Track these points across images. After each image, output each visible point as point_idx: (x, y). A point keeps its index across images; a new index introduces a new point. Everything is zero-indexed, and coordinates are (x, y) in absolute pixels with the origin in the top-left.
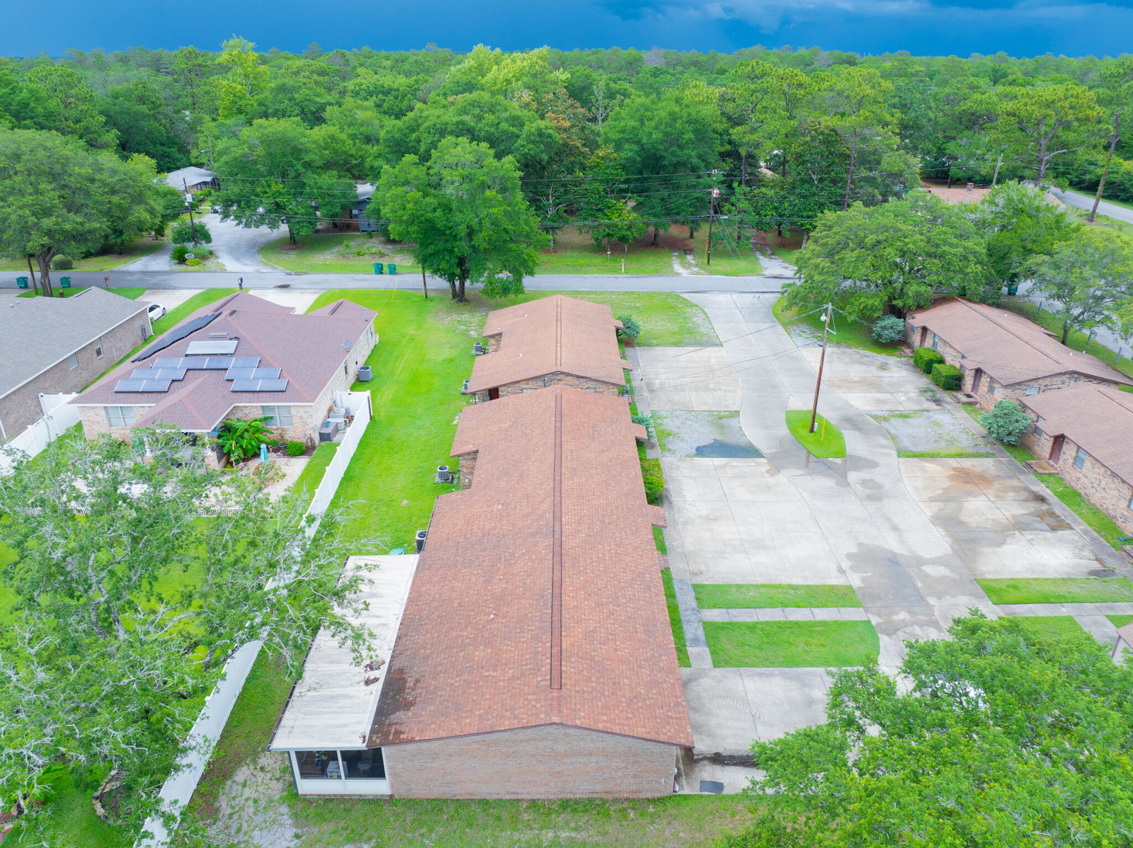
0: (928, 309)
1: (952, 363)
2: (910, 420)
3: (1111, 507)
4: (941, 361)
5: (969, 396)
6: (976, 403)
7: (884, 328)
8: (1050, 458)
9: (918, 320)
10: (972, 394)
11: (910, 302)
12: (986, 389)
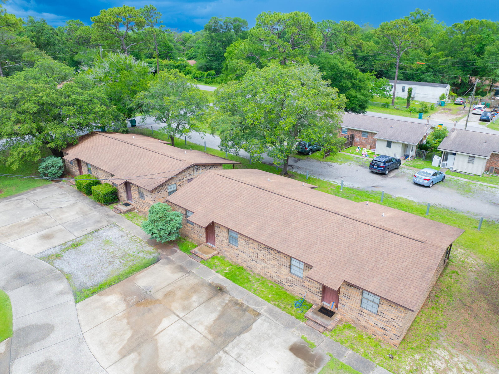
0: (76, 144)
1: (106, 181)
2: (82, 248)
3: (274, 274)
4: (98, 183)
5: (127, 205)
6: (134, 209)
7: (47, 168)
8: (207, 241)
9: (71, 155)
10: (129, 202)
11: (60, 143)
12: (138, 196)
